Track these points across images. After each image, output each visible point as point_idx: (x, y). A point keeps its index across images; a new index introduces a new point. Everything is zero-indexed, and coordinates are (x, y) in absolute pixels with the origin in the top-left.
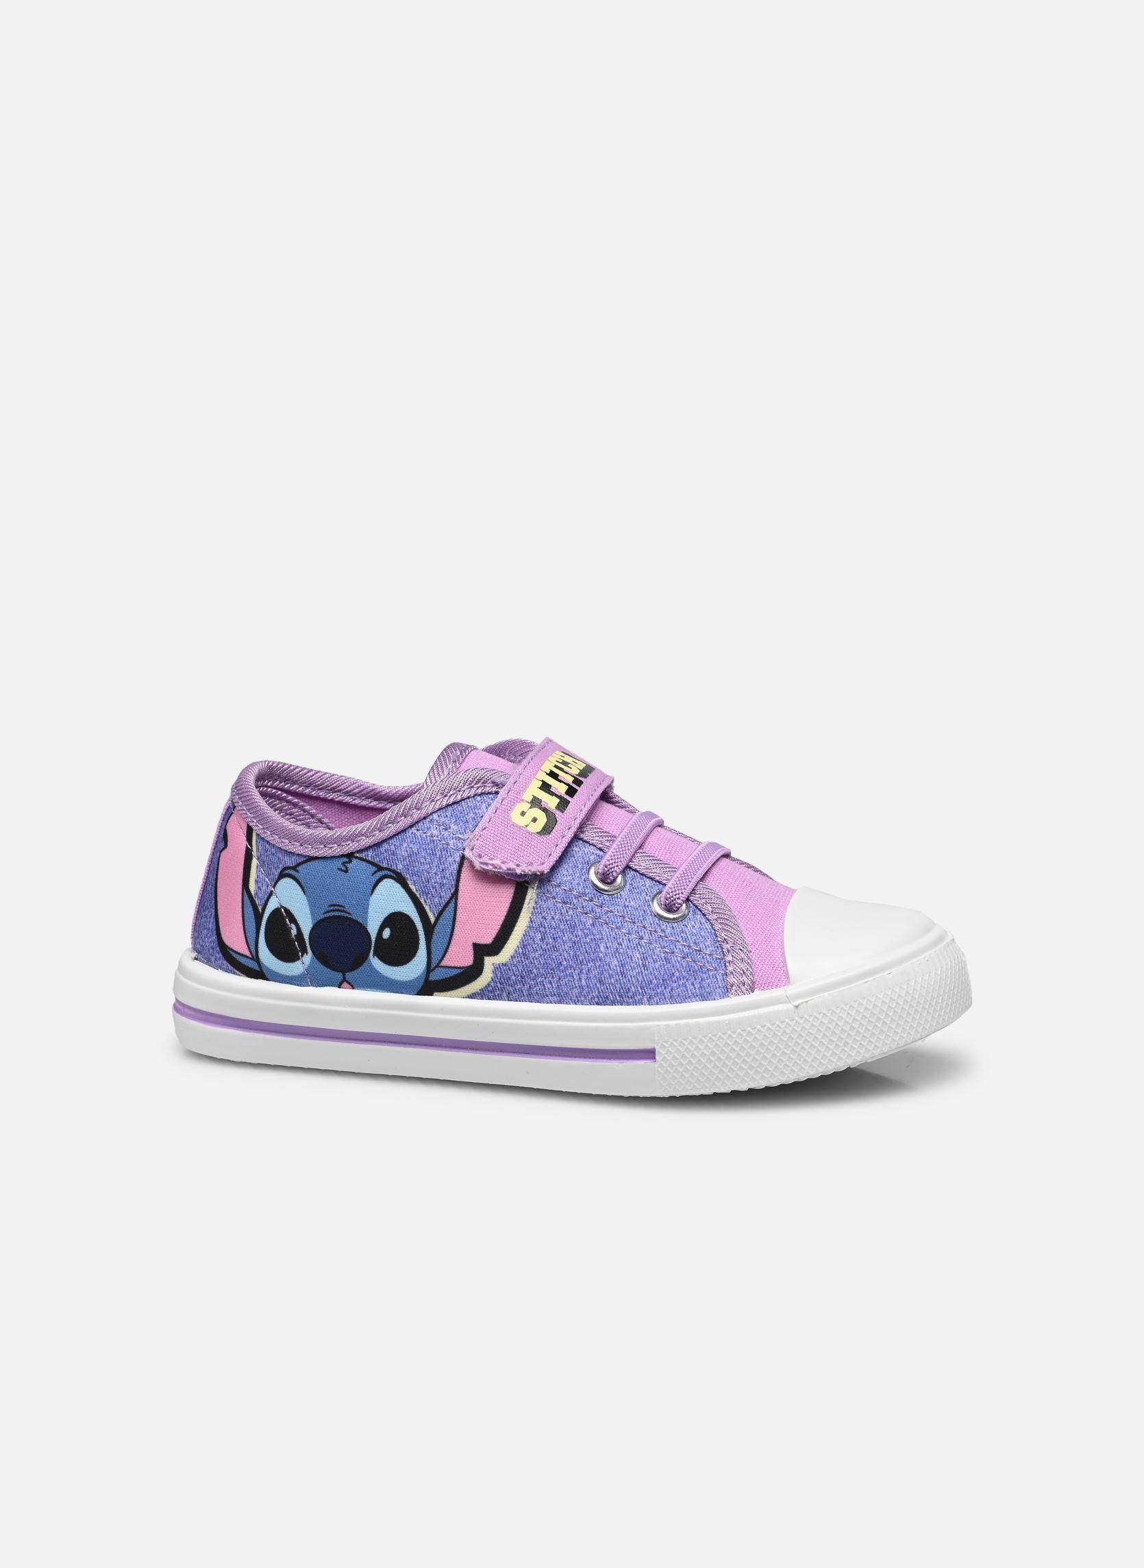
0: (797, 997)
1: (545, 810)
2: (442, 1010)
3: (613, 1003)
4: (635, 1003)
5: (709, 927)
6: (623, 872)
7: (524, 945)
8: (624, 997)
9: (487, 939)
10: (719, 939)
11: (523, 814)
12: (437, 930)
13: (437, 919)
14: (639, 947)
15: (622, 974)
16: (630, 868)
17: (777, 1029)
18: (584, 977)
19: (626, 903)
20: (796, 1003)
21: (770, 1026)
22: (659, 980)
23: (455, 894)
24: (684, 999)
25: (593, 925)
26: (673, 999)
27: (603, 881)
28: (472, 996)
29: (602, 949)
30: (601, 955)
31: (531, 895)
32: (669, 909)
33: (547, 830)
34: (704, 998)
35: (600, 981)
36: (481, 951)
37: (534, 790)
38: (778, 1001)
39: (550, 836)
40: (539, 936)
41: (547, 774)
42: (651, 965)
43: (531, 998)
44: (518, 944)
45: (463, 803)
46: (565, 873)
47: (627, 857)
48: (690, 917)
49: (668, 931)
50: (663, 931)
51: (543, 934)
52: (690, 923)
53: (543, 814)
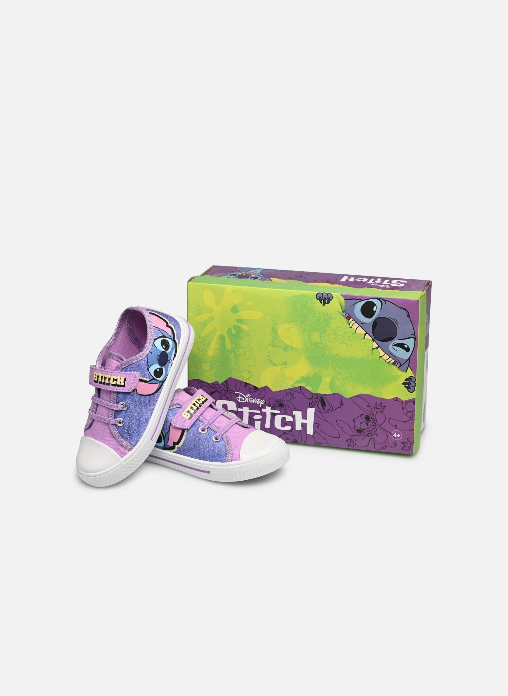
0: (242, 464)
2: (167, 454)
3: (202, 460)
4: (206, 461)
5: (224, 444)
6: (207, 428)
7: (184, 443)
8: (204, 459)
9: (176, 441)
10: (226, 448)
11: (185, 414)
12: (166, 437)
13: (165, 435)
14: (208, 448)
15: (204, 453)
16: (209, 428)
17: (236, 471)
18: (196, 453)
19: (207, 437)
20: (241, 465)
22: (212, 456)
23: (169, 431)
24: (217, 461)
25: (199, 441)
26: (214, 461)
27: (202, 431)
28: (174, 452)
30: (200, 448)
31: (186, 433)
32: (216, 439)
33: (190, 418)
34: (221, 462)
35: (199, 454)
36: (175, 444)
37: (188, 408)
38: (237, 464)
39: (191, 419)
40: (187, 442)
41: (193, 404)
42: (210, 452)
43: (185, 455)
44: (182, 443)
45: (173, 409)
46: (194, 428)
47: (209, 425)
48: (221, 441)
49: (215, 444)
50: (214, 444)
51: (188, 442)
52: (220, 443)
53: (190, 414)
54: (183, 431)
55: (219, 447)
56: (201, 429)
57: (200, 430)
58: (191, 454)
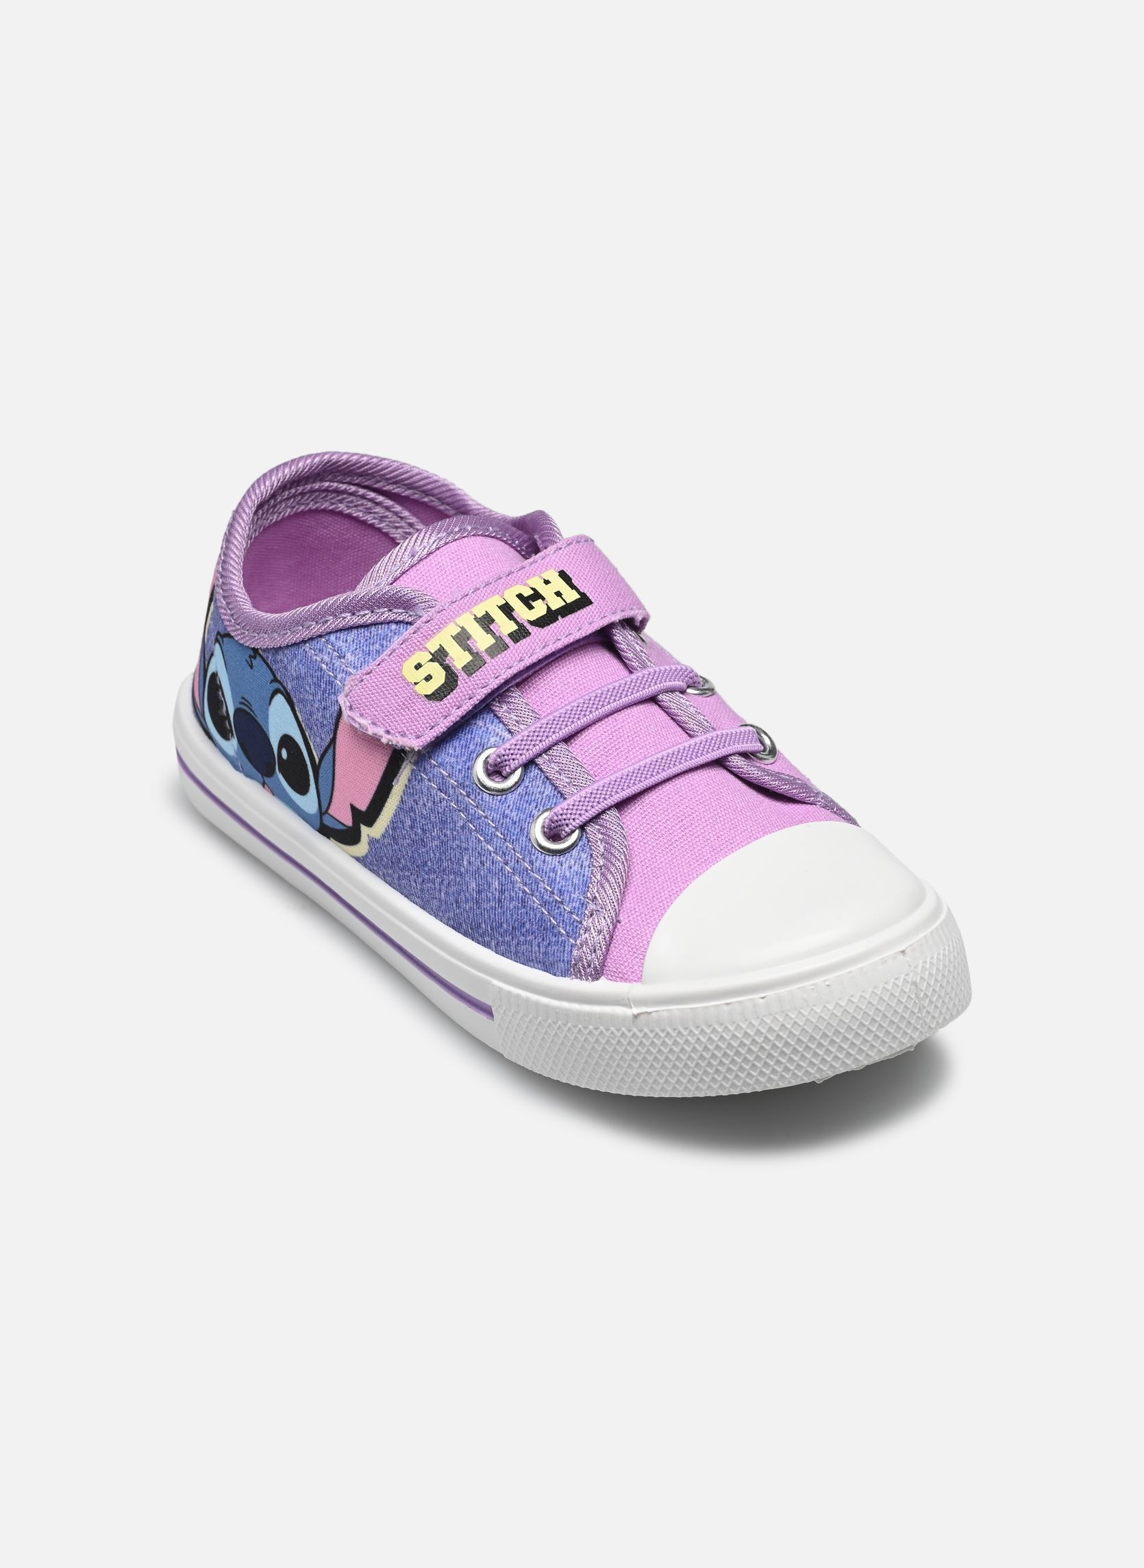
0: (640, 1003)
1: (447, 668)
2: (329, 863)
3: (466, 934)
4: (484, 945)
5: (588, 872)
6: (524, 766)
7: (394, 824)
8: (474, 932)
9: (362, 805)
10: (589, 895)
11: (418, 666)
12: (322, 772)
13: (321, 761)
14: (501, 874)
15: (478, 902)
16: (537, 765)
17: (612, 1036)
18: (444, 889)
19: (506, 812)
20: (637, 1010)
21: (604, 1031)
22: (509, 926)
23: (333, 741)
24: (528, 960)
25: (463, 827)
27: (489, 774)
28: (355, 859)
29: (465, 863)
30: (462, 869)
32: (553, 836)
33: (438, 695)
34: (548, 967)
35: (457, 902)
36: (360, 816)
39: (442, 703)
40: (408, 822)
41: (476, 618)
42: (506, 903)
43: (399, 890)
44: (389, 823)
45: (373, 629)
46: (450, 751)
47: (536, 750)
48: (574, 852)
49: (537, 864)
50: (531, 862)
51: (414, 821)
52: (568, 860)
53: (443, 673)
54: (397, 757)
55: (552, 882)
56: (486, 762)
57: (479, 770)
58: (422, 890)
